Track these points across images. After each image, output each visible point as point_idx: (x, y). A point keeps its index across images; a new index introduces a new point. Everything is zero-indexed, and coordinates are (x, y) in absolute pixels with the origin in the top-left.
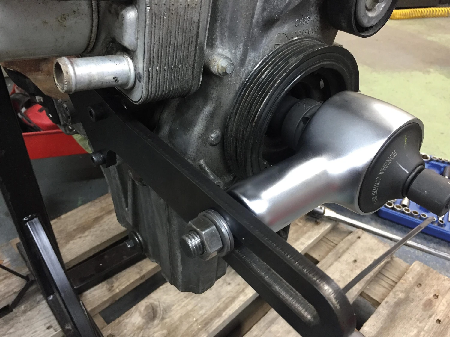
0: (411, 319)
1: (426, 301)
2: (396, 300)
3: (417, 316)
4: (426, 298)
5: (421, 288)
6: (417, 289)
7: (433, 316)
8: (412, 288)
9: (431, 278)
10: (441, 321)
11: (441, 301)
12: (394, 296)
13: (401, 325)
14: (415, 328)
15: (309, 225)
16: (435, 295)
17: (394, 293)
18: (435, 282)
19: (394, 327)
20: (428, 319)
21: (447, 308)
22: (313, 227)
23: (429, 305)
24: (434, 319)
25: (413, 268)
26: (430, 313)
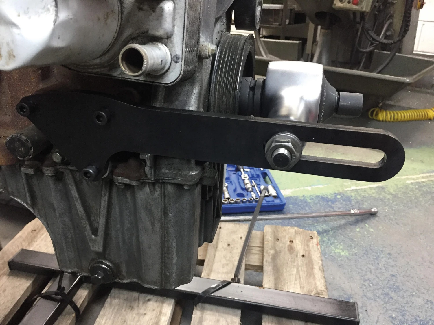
0: (287, 264)
1: (288, 247)
2: (271, 257)
3: (290, 260)
4: (286, 246)
5: (279, 241)
6: (278, 243)
7: (298, 254)
8: (274, 244)
9: (281, 232)
10: (304, 255)
11: (296, 243)
12: (268, 255)
13: (285, 271)
14: (293, 267)
16: (290, 241)
17: (267, 253)
18: (285, 233)
19: (282, 274)
20: (297, 258)
21: (302, 245)
23: (291, 249)
24: (300, 256)
25: (266, 231)
26: (295, 254)
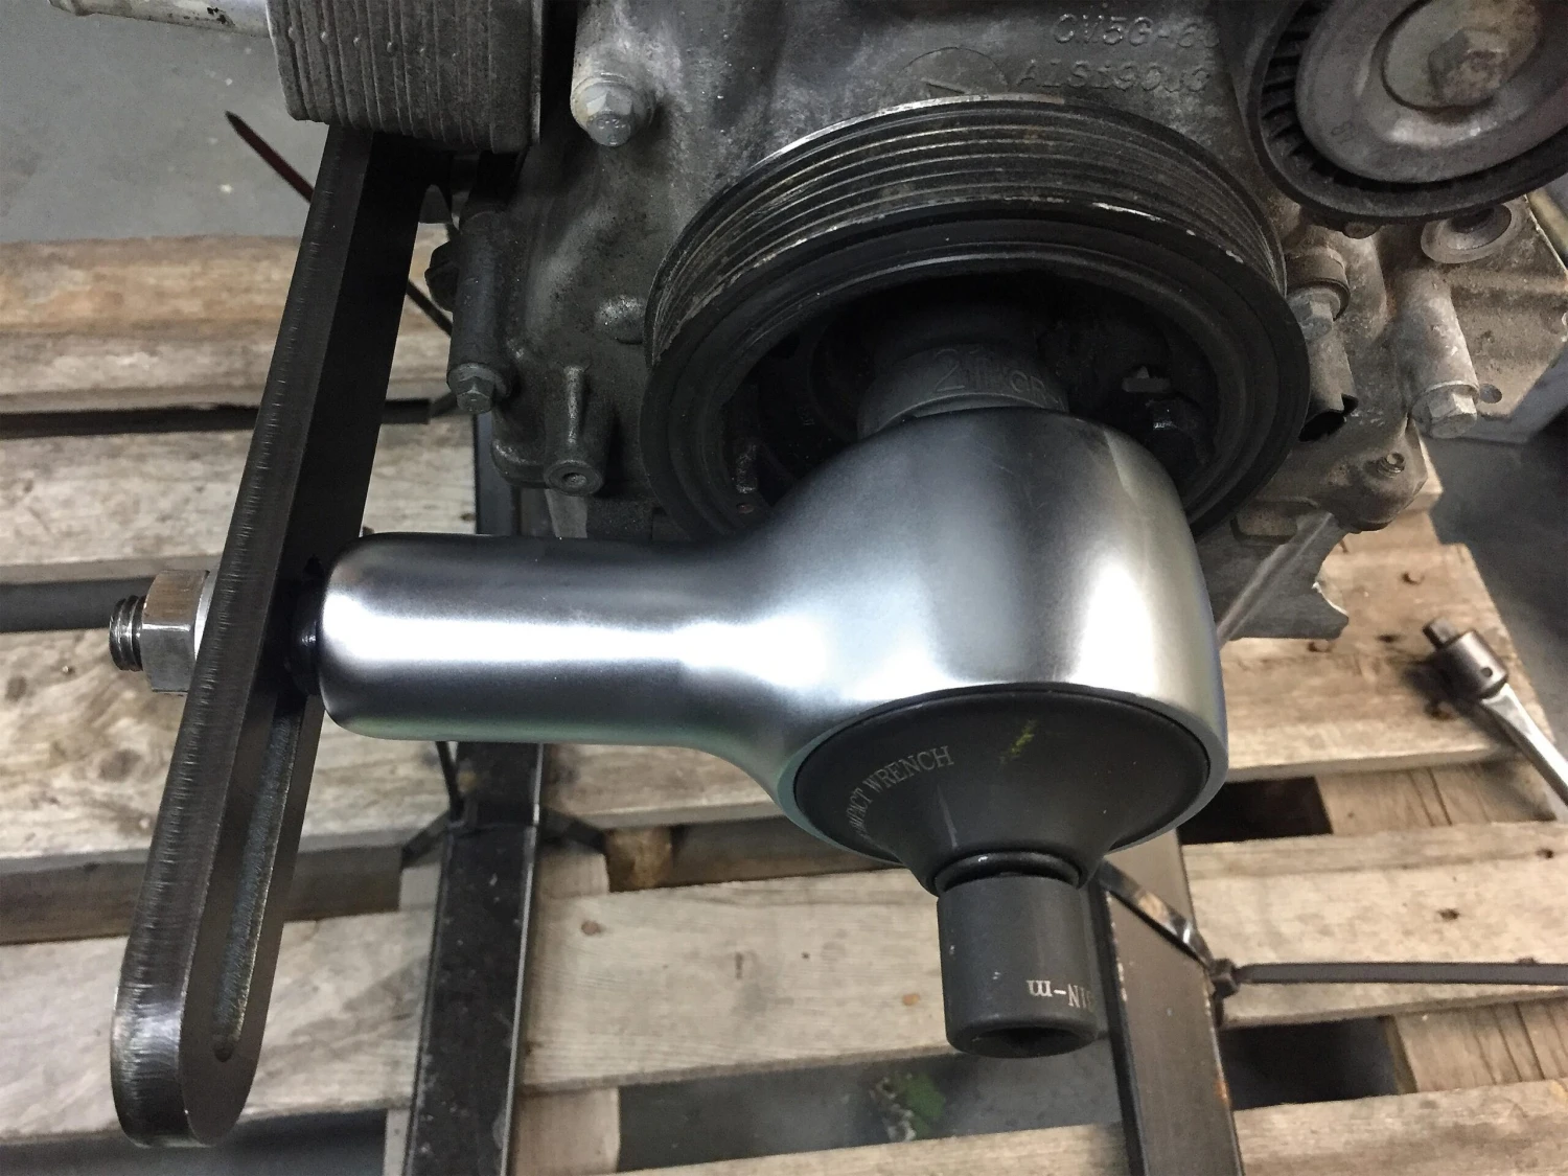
12: (1474, 1106)
15: (1402, 698)
22: (1409, 713)
